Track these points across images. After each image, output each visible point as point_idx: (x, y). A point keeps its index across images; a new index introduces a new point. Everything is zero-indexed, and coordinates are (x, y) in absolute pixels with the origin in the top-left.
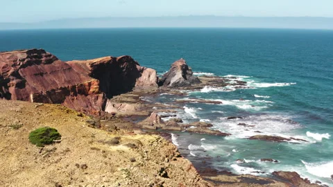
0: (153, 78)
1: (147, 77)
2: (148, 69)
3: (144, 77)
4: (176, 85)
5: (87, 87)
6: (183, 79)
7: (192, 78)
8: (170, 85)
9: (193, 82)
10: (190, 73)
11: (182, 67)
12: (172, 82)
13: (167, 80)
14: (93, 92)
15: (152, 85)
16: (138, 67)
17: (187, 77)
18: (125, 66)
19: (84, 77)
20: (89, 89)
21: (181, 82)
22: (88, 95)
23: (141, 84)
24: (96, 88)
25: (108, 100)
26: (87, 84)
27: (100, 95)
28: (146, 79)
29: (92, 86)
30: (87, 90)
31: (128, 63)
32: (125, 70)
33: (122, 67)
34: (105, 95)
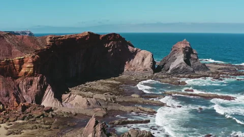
0: (148, 62)
1: (140, 61)
2: (143, 51)
3: (137, 60)
4: (176, 71)
5: (17, 66)
6: (184, 65)
7: (197, 64)
8: (169, 71)
9: (198, 69)
10: (196, 57)
11: (185, 49)
12: (171, 68)
13: (166, 65)
14: (26, 73)
15: (146, 70)
16: (130, 48)
17: (192, 62)
18: (111, 45)
19: (17, 50)
20: (21, 69)
21: (181, 68)
22: (18, 77)
23: (133, 69)
24: (28, 67)
25: (49, 87)
26: (18, 60)
27: (35, 78)
28: (138, 63)
29: (24, 64)
30: (17, 70)
31: (115, 43)
32: (111, 50)
33: (106, 46)
34: (45, 79)
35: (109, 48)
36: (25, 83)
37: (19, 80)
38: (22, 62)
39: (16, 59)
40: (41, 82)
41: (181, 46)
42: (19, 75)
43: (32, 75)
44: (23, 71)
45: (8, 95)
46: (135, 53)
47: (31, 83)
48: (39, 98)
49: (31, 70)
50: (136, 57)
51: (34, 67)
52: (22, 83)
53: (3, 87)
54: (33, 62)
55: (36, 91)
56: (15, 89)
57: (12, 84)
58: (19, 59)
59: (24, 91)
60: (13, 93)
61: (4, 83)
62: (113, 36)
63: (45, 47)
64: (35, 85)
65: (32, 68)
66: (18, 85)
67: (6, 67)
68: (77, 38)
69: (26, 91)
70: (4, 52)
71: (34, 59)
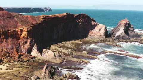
1: (98, 30)
2: (100, 25)
4: (118, 38)
6: (124, 34)
7: (133, 34)
8: (115, 37)
9: (133, 37)
10: (132, 30)
11: (125, 25)
12: (116, 35)
13: (114, 33)
14: (23, 37)
15: (101, 36)
16: (93, 22)
17: (129, 32)
18: (81, 21)
19: (20, 24)
20: (21, 35)
21: (122, 36)
22: (20, 39)
23: (93, 35)
24: (25, 34)
25: (35, 45)
26: (20, 30)
27: (28, 40)
28: (97, 32)
29: (23, 32)
30: (19, 35)
31: (83, 19)
32: (80, 24)
33: (78, 21)
34: (33, 41)
35: (79, 22)
36: (23, 42)
37: (20, 41)
38: (22, 31)
39: (19, 29)
40: (31, 42)
41: (123, 22)
42: (20, 38)
43: (27, 38)
44: (22, 36)
45: (12, 48)
46: (96, 25)
47: (26, 42)
48: (29, 51)
49: (26, 36)
50: (96, 28)
52: (21, 42)
53: (11, 44)
54: (27, 31)
55: (28, 47)
56: (17, 45)
57: (16, 42)
58: (20, 29)
59: (22, 46)
60: (16, 48)
61: (12, 42)
62: (82, 15)
63: (39, 22)
64: (28, 44)
65: (27, 35)
66: (19, 44)
67: (13, 34)
68: (59, 17)
69: (23, 47)
70: (13, 26)
71: (28, 30)
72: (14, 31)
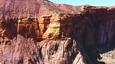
5: (42, 26)
20: (45, 29)
22: (42, 39)
24: (55, 28)
25: (79, 55)
26: (43, 19)
27: (62, 42)
29: (50, 24)
30: (42, 30)
34: (74, 45)
36: (48, 47)
37: (42, 43)
38: (47, 21)
39: (42, 17)
40: (69, 47)
42: (43, 37)
43: (59, 38)
44: (48, 32)
47: (56, 48)
49: (57, 32)
51: (61, 27)
52: (45, 47)
54: (60, 21)
55: (62, 59)
56: (34, 54)
57: (33, 47)
58: (44, 17)
59: (47, 57)
60: (30, 60)
61: (21, 45)
64: (61, 51)
65: (58, 29)
66: (40, 50)
67: (28, 27)
69: (49, 58)
70: (29, 10)
71: (62, 18)
72: (31, 20)
